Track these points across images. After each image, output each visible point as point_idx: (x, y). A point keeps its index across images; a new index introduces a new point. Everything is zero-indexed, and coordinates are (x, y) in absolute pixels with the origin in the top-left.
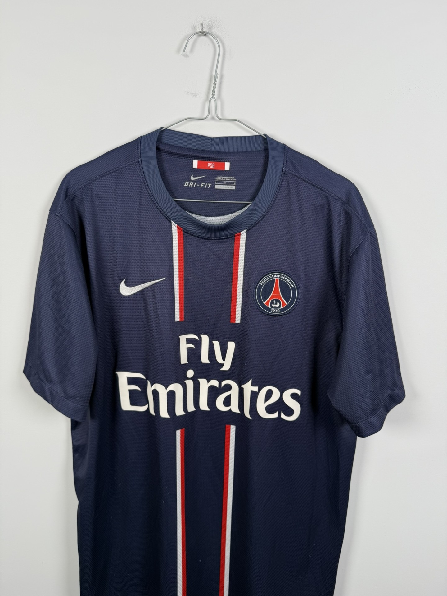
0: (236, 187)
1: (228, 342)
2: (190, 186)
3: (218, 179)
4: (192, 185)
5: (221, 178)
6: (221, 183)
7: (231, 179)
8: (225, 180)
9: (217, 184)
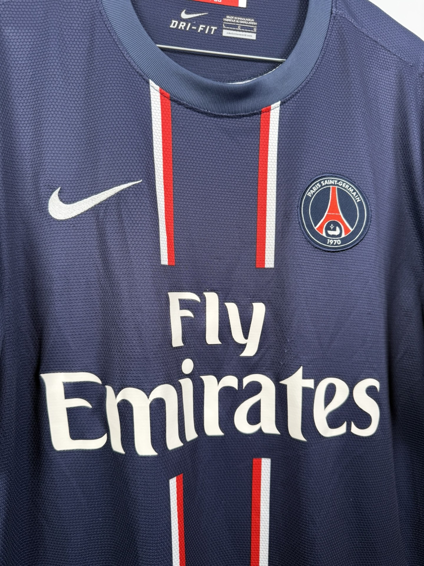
0: (257, 36)
1: (254, 304)
2: (179, 28)
3: (227, 20)
4: (183, 26)
5: (233, 19)
6: (233, 27)
7: (249, 21)
8: (239, 23)
9: (225, 29)
